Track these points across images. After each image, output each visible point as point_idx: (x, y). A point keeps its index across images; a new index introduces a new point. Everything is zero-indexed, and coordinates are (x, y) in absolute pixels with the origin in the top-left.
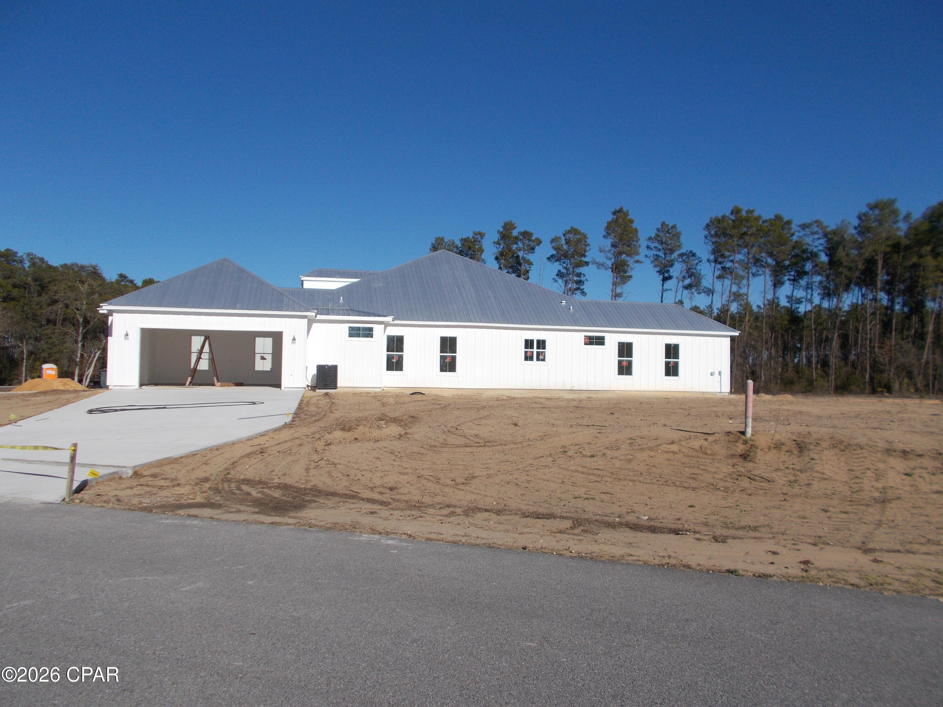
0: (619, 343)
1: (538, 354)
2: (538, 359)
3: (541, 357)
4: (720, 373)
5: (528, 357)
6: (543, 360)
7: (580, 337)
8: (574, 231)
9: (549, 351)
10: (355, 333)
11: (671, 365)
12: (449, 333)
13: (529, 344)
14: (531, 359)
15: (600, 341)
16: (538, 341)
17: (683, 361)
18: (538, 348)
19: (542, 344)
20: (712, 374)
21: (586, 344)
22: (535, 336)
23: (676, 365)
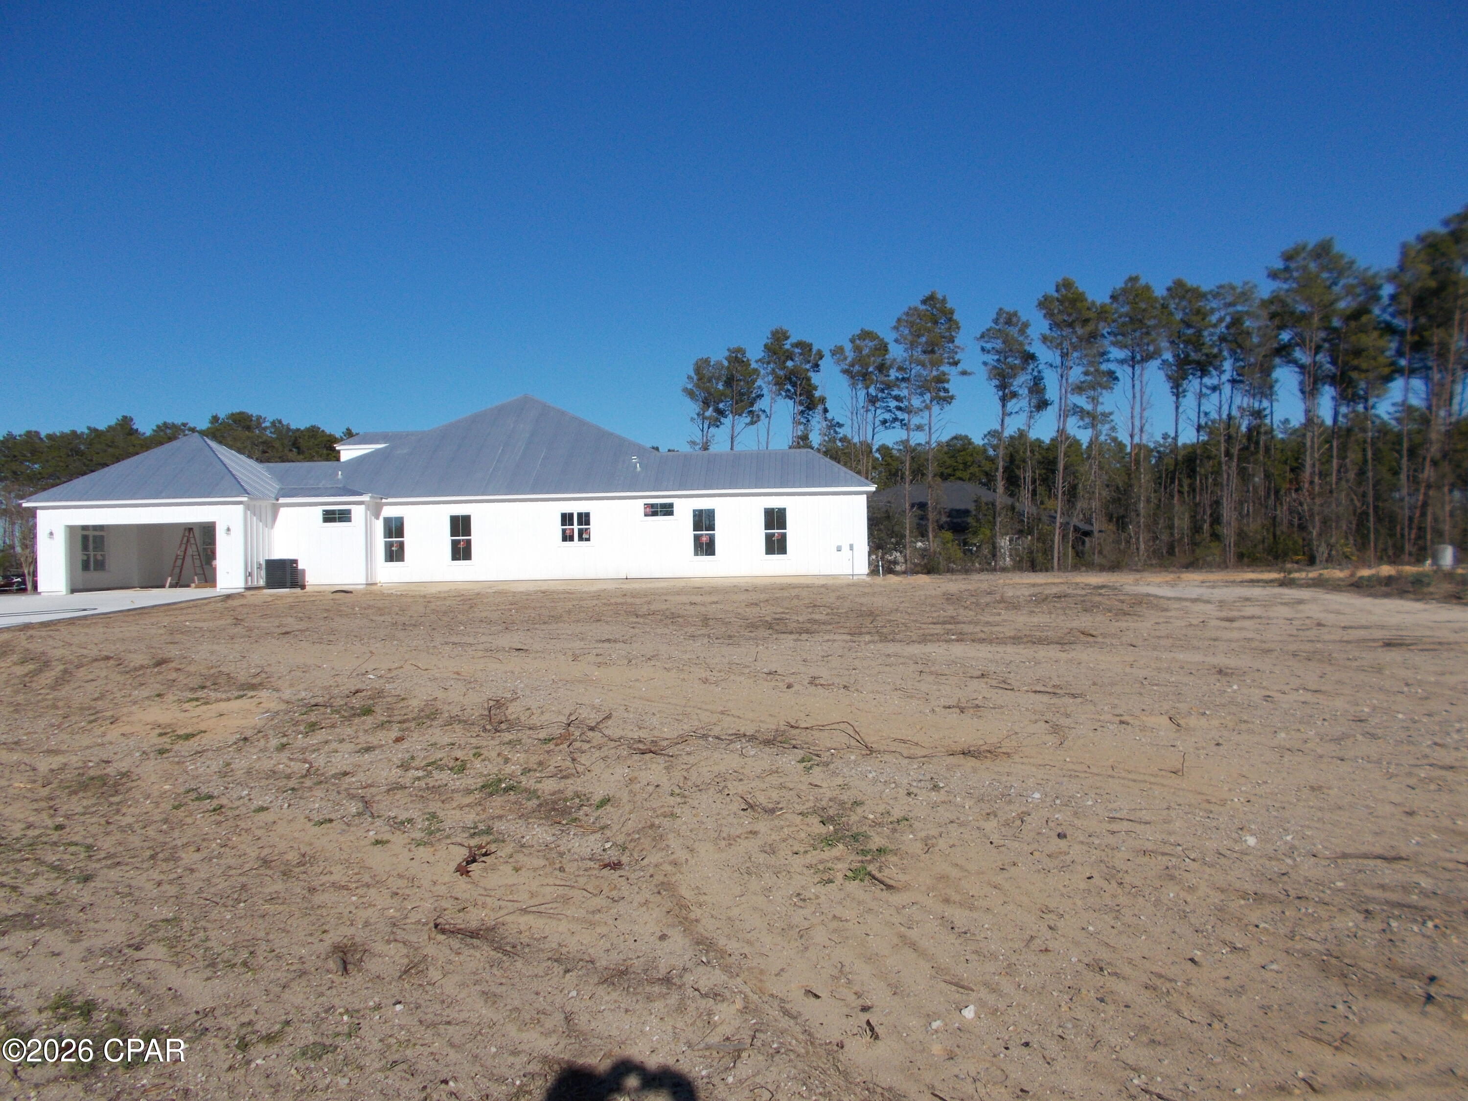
0: (694, 511)
1: (581, 532)
2: (581, 538)
3: (584, 536)
4: (851, 547)
5: (567, 537)
6: (588, 540)
7: (638, 506)
8: (866, 335)
9: (594, 526)
10: (330, 517)
11: (775, 538)
12: (460, 510)
13: (567, 519)
14: (571, 539)
15: (667, 510)
16: (580, 515)
17: (793, 531)
18: (580, 523)
19: (585, 518)
20: (839, 549)
21: (646, 515)
22: (575, 507)
23: (783, 538)
